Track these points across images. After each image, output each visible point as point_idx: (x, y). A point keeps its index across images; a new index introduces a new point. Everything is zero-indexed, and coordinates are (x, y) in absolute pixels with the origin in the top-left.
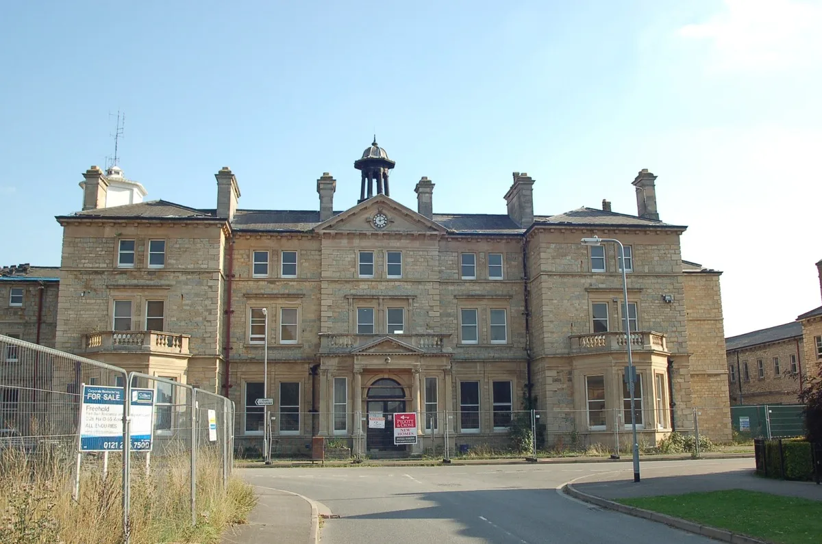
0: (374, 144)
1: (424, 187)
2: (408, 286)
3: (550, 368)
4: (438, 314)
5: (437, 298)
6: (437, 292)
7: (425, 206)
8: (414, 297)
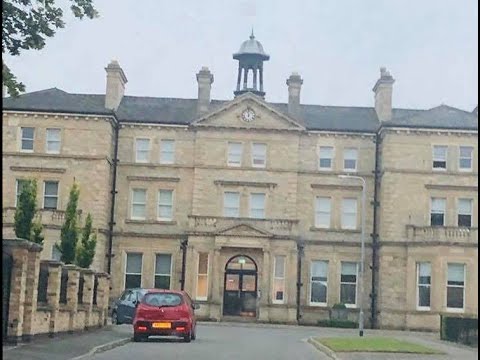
0: (252, 37)
1: (294, 81)
2: (270, 174)
3: (388, 254)
4: (295, 201)
5: (295, 186)
6: (296, 181)
7: (294, 99)
8: (275, 185)
